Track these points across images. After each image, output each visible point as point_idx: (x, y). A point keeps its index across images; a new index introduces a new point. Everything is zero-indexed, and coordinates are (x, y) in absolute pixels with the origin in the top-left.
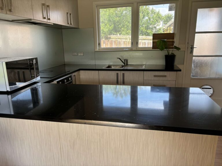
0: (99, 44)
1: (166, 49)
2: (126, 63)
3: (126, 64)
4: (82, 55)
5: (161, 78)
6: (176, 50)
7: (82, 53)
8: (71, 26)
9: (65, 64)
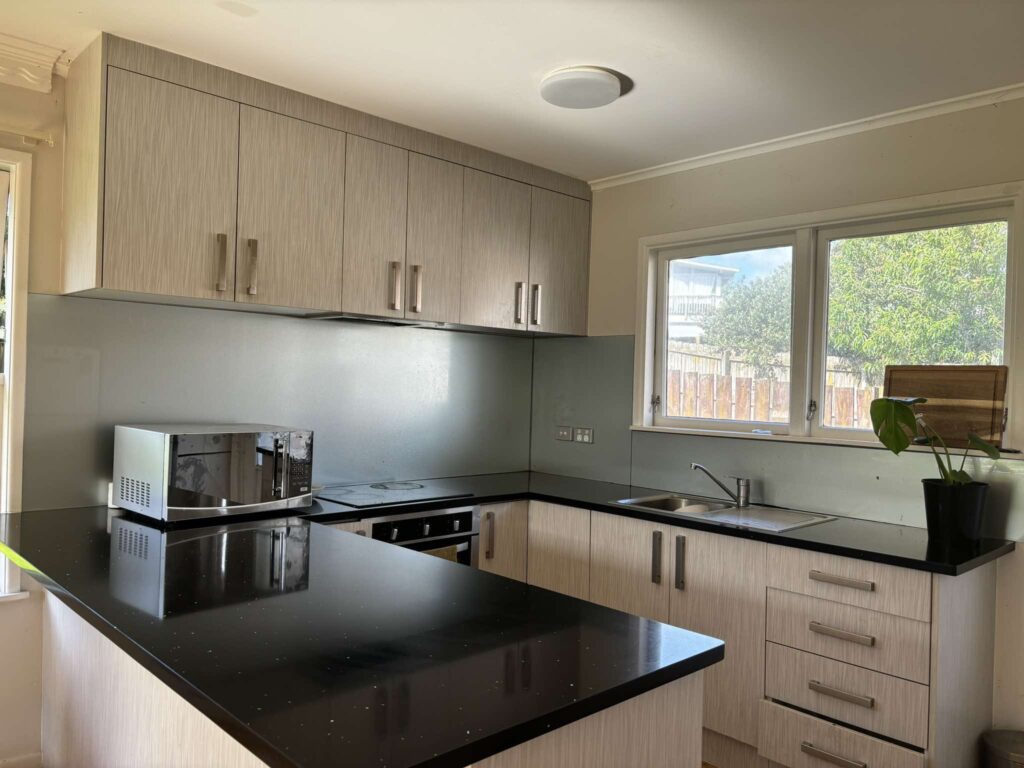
0: (656, 401)
1: (929, 449)
2: (742, 493)
3: (742, 500)
4: (586, 439)
5: (851, 596)
6: (986, 455)
7: (587, 432)
8: (532, 328)
9: (530, 471)
